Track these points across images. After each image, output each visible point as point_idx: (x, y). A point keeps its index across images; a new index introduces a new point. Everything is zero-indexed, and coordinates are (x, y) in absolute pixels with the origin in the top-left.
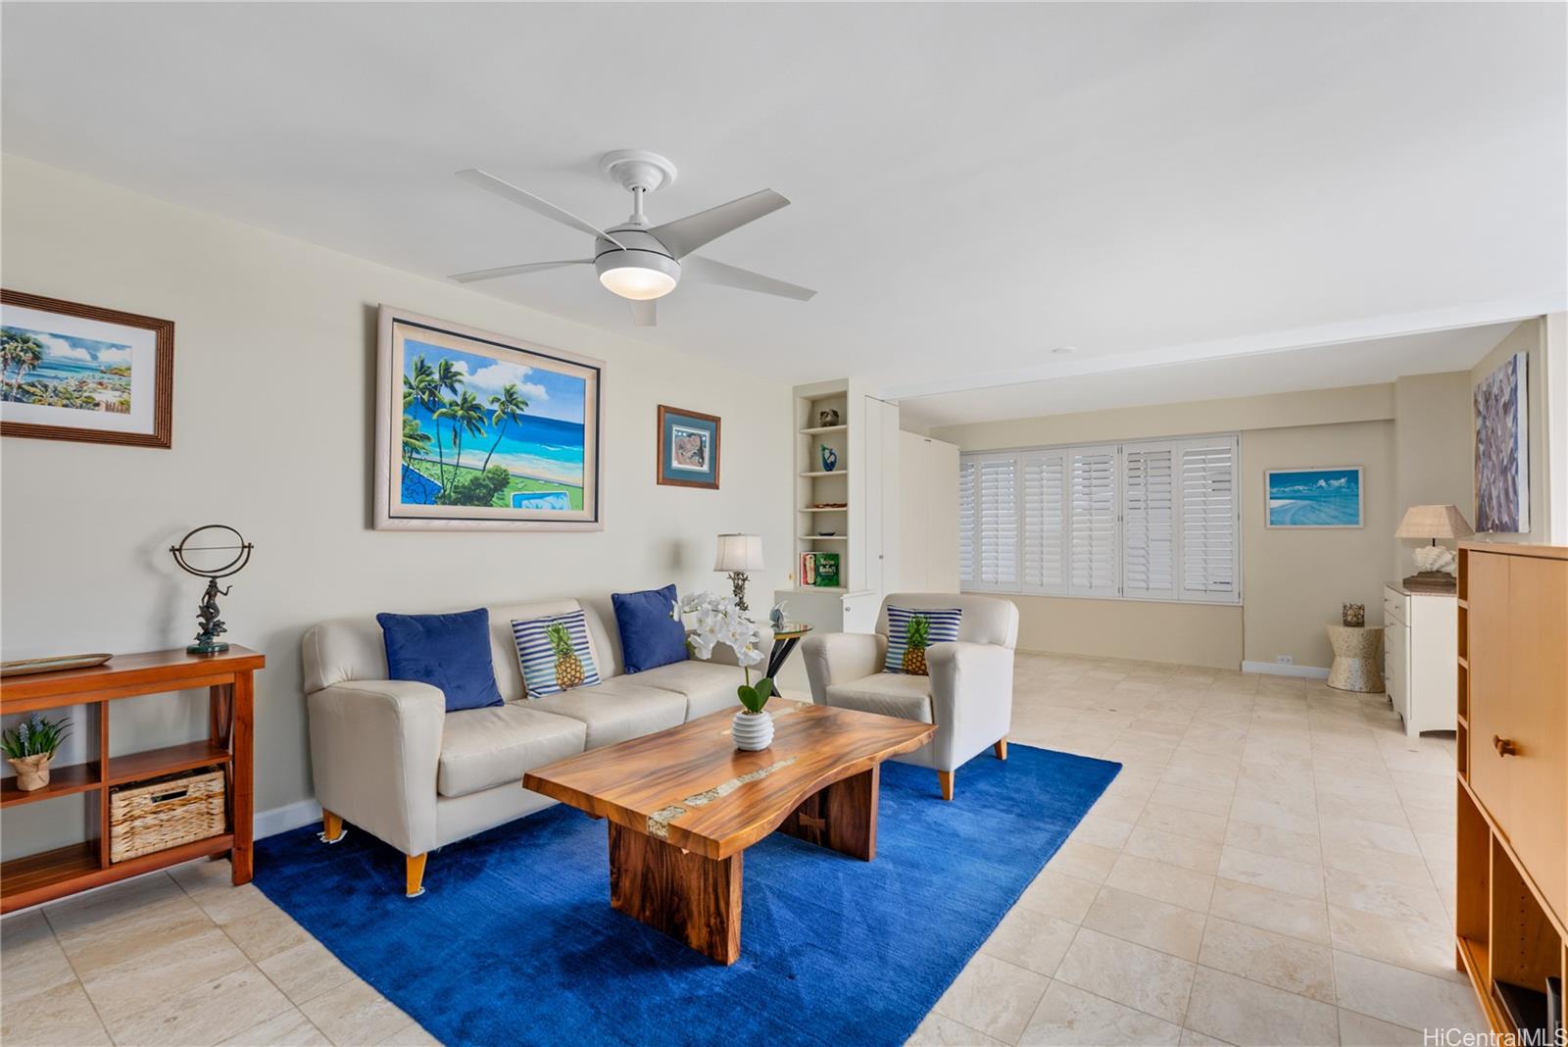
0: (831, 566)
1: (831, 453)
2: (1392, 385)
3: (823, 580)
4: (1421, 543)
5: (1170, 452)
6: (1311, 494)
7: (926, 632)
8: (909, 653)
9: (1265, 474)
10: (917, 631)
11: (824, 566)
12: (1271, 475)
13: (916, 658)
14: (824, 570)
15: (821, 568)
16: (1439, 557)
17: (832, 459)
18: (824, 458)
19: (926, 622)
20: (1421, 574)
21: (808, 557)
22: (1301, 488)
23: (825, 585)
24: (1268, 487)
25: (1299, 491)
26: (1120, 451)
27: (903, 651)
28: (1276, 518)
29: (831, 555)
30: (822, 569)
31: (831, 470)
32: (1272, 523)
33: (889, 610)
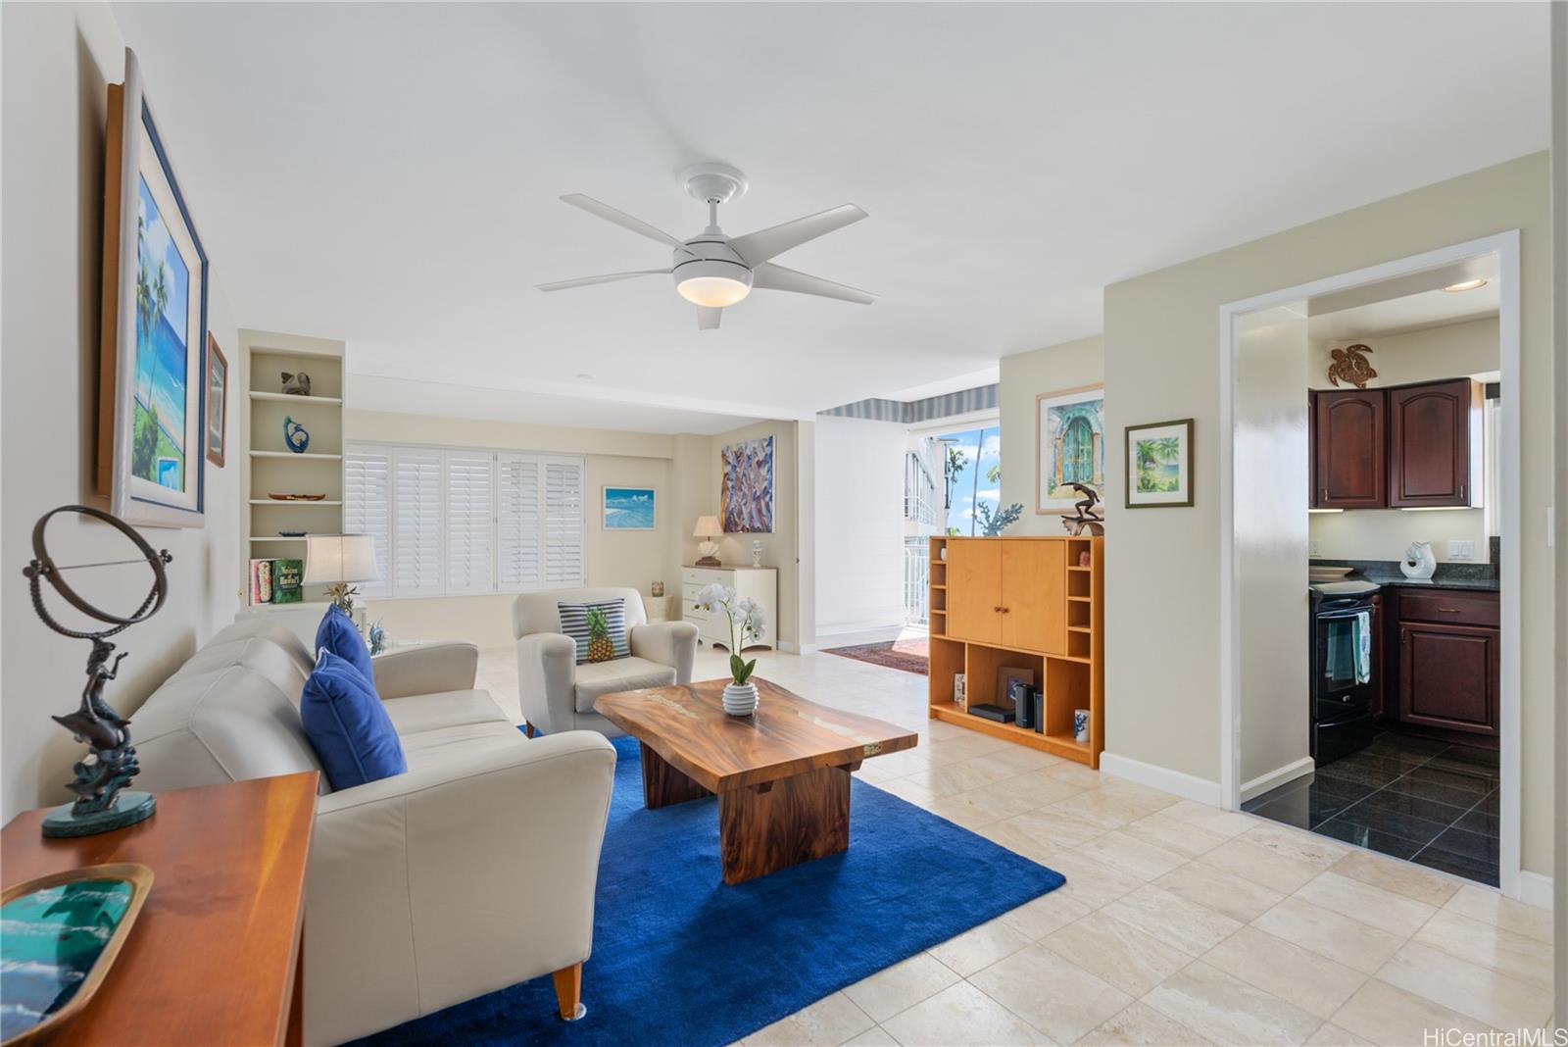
0: (293, 576)
1: (298, 429)
2: (673, 437)
3: (285, 594)
4: (701, 539)
5: (536, 464)
6: (628, 505)
7: (605, 622)
8: (594, 643)
9: (602, 488)
10: (597, 622)
11: (286, 576)
12: (608, 490)
13: (601, 647)
14: (286, 582)
15: (282, 578)
16: (713, 547)
17: (301, 436)
18: (287, 434)
19: (601, 614)
20: (703, 558)
21: (261, 566)
22: (623, 500)
23: (287, 602)
24: (605, 497)
25: (623, 503)
26: (496, 458)
27: (586, 643)
28: (610, 522)
29: (293, 561)
30: (283, 581)
31: (302, 452)
32: (607, 526)
33: (560, 607)
